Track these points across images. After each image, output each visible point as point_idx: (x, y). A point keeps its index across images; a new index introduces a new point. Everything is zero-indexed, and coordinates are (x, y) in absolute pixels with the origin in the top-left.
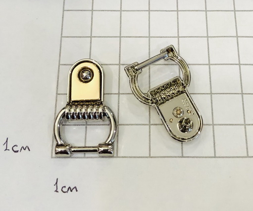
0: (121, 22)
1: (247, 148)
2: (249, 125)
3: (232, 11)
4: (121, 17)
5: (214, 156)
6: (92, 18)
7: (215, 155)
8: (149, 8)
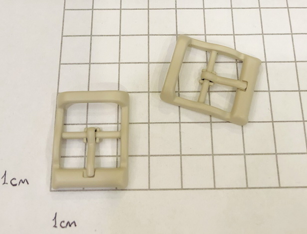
0: (120, 47)
1: (247, 179)
2: (249, 154)
3: (231, 35)
4: (120, 42)
5: (213, 187)
6: (91, 44)
7: (215, 186)
8: (149, 32)
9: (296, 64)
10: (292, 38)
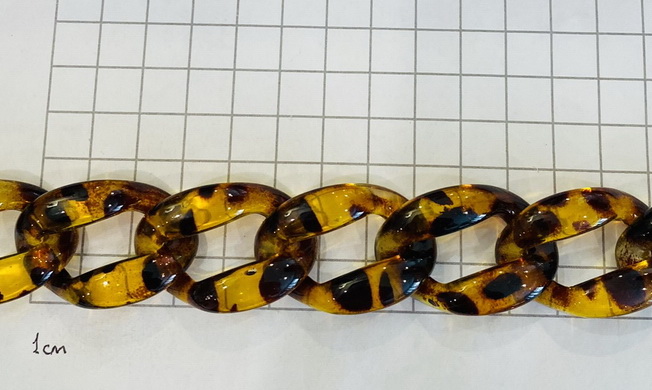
9: (415, 124)
10: (415, 80)
